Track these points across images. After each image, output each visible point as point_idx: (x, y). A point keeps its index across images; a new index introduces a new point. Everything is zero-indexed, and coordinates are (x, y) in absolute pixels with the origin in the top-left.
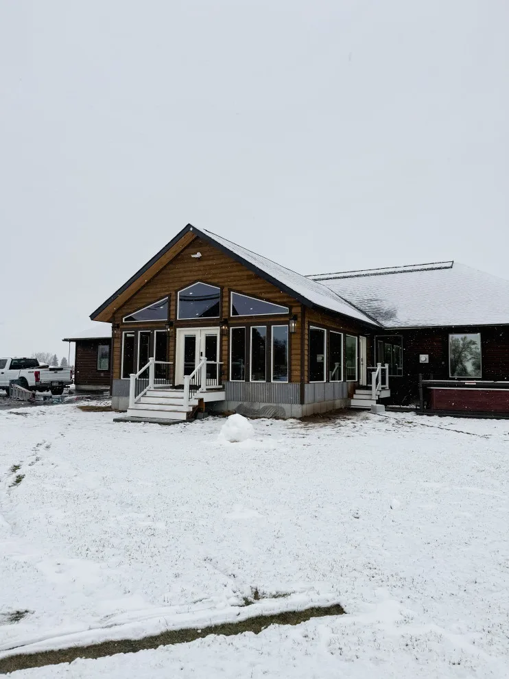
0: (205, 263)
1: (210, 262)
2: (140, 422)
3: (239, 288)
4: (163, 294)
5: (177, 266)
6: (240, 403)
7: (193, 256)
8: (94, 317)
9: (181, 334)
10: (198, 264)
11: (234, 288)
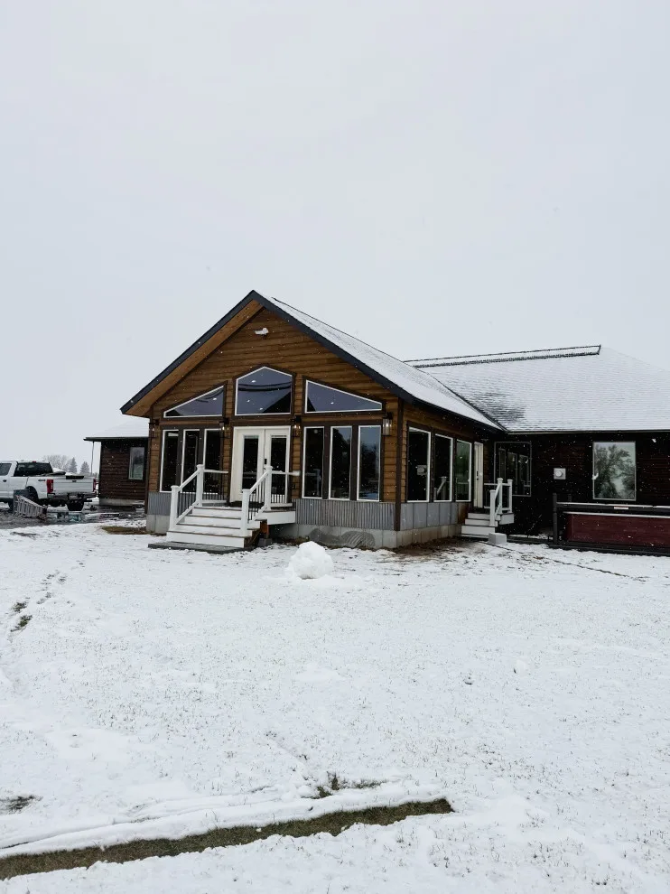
0: (273, 342)
1: (279, 341)
2: (183, 549)
3: (316, 375)
4: (217, 382)
5: (237, 345)
6: (315, 527)
7: (257, 333)
8: (126, 409)
9: (240, 435)
10: (264, 343)
11: (310, 375)
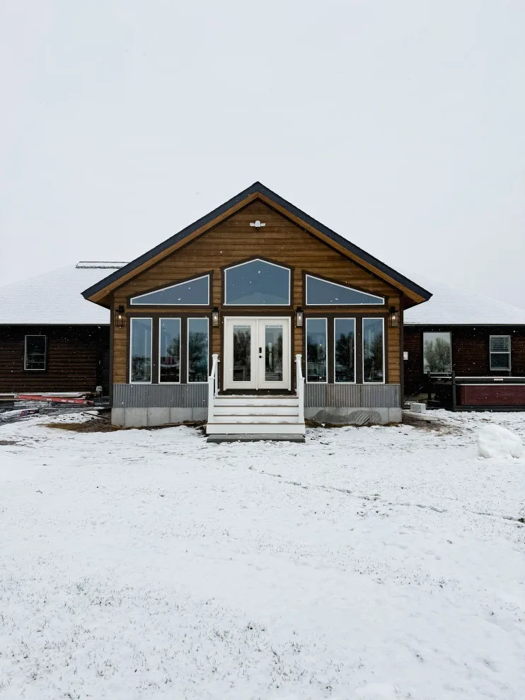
0: (267, 235)
1: (275, 235)
3: (316, 271)
4: (200, 270)
5: (223, 235)
6: (321, 409)
7: (252, 225)
8: (87, 294)
9: (231, 325)
10: (256, 236)
11: (310, 270)
